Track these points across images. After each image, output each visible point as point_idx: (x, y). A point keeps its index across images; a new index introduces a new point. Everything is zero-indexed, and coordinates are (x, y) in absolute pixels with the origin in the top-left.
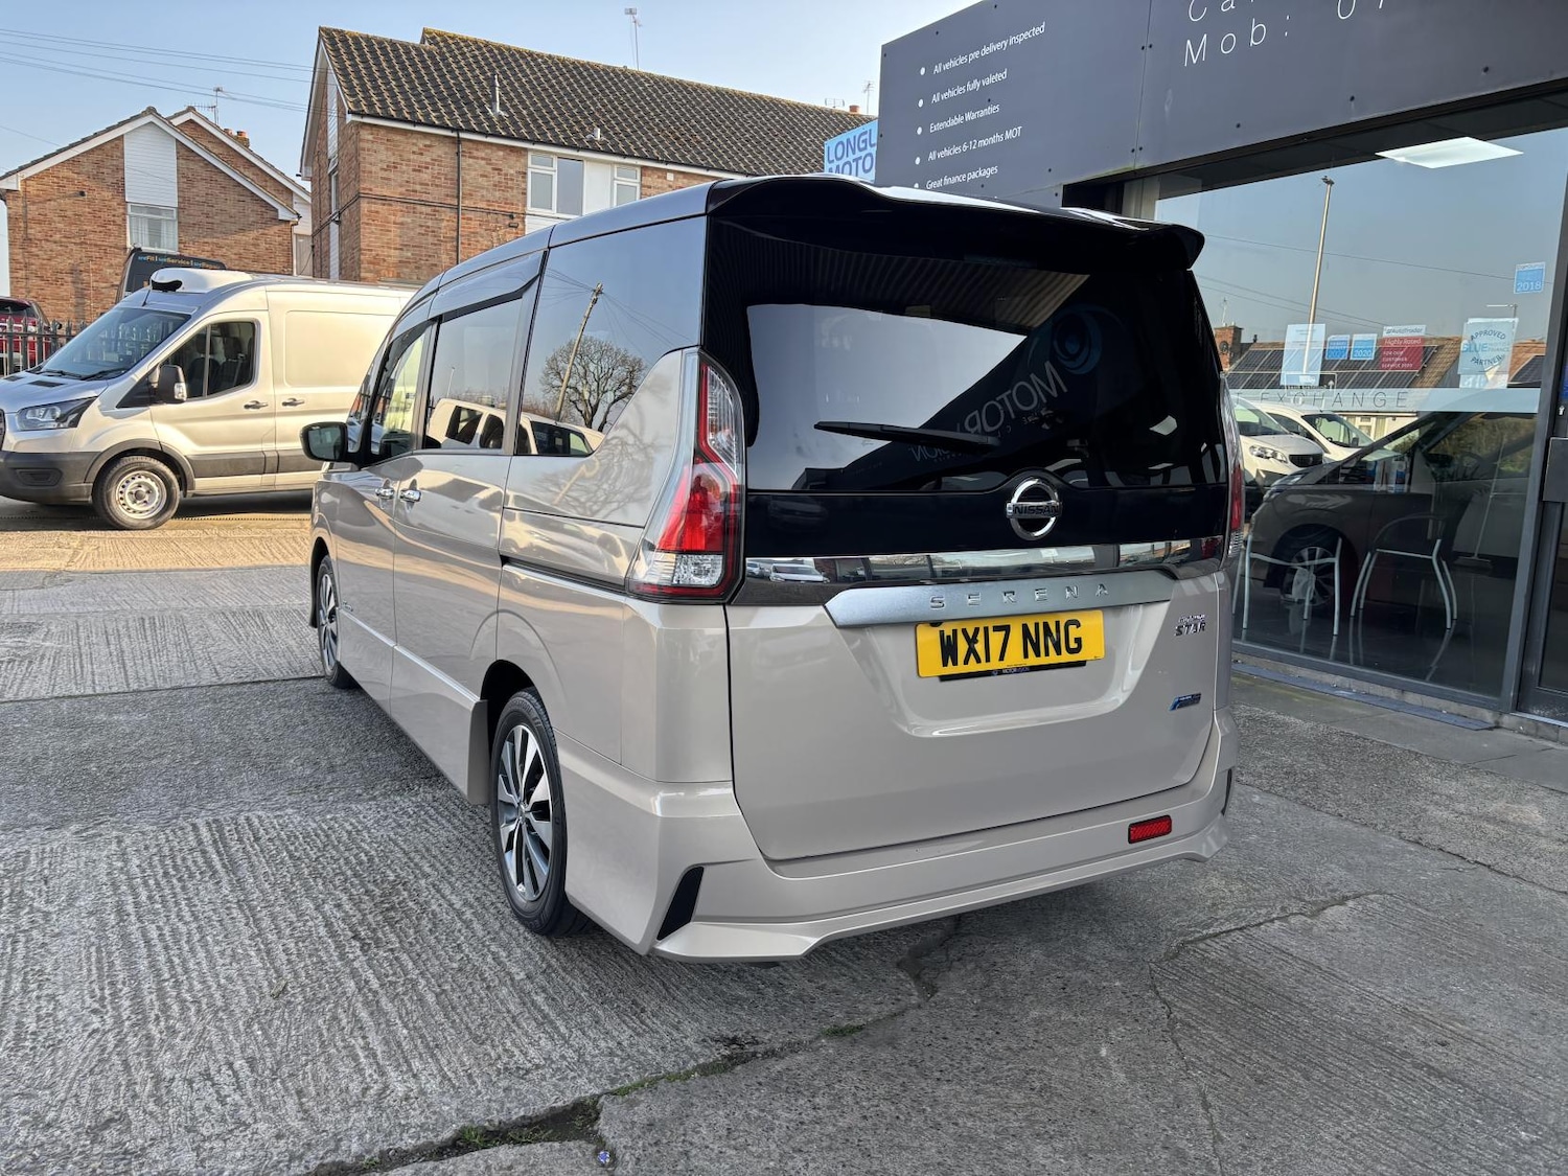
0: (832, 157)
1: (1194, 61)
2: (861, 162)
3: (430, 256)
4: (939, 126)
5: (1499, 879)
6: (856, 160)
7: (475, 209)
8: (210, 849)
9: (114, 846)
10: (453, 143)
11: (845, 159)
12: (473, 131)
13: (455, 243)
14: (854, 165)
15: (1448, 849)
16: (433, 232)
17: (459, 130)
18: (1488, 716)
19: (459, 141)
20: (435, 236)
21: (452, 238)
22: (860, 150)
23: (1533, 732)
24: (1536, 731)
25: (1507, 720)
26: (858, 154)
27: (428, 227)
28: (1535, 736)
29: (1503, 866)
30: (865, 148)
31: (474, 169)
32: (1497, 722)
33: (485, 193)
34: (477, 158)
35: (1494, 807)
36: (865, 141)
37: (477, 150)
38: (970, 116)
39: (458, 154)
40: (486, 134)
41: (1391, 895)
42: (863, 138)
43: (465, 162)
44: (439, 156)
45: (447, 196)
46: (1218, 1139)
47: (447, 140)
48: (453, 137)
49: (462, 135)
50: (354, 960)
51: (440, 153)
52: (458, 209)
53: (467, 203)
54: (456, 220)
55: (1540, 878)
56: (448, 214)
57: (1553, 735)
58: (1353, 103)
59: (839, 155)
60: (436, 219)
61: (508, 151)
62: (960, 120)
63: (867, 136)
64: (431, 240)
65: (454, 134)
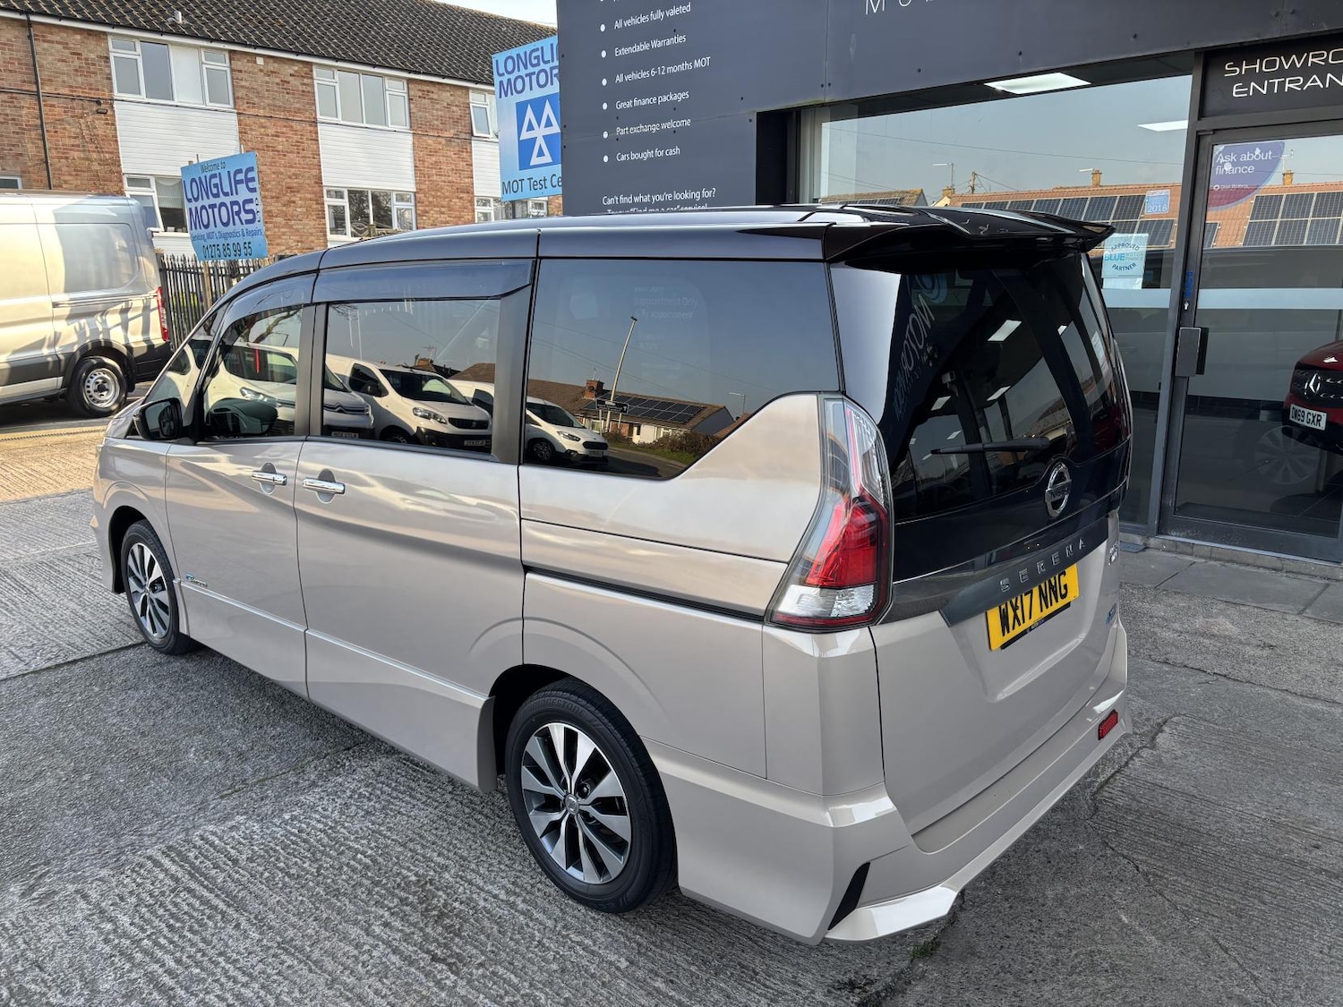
0: (502, 70)
1: (875, 11)
2: (534, 77)
3: (13, 145)
4: (625, 51)
5: (1238, 687)
6: (529, 75)
7: (58, 96)
8: (193, 885)
9: (82, 904)
10: (23, 26)
11: (516, 74)
12: (44, 14)
13: (40, 131)
14: (527, 79)
15: (1191, 665)
16: (14, 120)
17: (28, 12)
18: (1138, 540)
19: (29, 24)
20: (17, 125)
21: (37, 126)
22: (533, 66)
23: (1174, 549)
24: (1176, 548)
25: (1153, 542)
26: (531, 69)
27: (7, 115)
28: (1176, 552)
29: (1235, 673)
30: (538, 64)
31: (50, 54)
32: (1145, 544)
33: (66, 79)
34: (53, 42)
35: (1199, 622)
36: (537, 57)
37: (51, 33)
38: (656, 44)
39: (30, 37)
40: (60, 18)
41: (1184, 715)
42: (535, 54)
43: (40, 47)
44: (8, 40)
45: (24, 81)
46: (1255, 979)
47: (16, 23)
48: (24, 20)
49: (33, 18)
50: (455, 987)
51: (9, 36)
52: (38, 95)
53: (47, 89)
54: (37, 107)
55: (1264, 680)
56: (27, 101)
57: (1189, 550)
58: (1021, 58)
59: (510, 69)
60: (15, 107)
61: (86, 35)
62: (646, 47)
63: (539, 53)
64: (12, 129)
65: (23, 17)
